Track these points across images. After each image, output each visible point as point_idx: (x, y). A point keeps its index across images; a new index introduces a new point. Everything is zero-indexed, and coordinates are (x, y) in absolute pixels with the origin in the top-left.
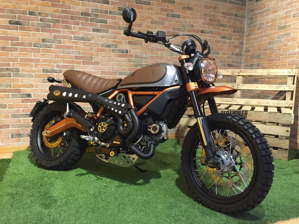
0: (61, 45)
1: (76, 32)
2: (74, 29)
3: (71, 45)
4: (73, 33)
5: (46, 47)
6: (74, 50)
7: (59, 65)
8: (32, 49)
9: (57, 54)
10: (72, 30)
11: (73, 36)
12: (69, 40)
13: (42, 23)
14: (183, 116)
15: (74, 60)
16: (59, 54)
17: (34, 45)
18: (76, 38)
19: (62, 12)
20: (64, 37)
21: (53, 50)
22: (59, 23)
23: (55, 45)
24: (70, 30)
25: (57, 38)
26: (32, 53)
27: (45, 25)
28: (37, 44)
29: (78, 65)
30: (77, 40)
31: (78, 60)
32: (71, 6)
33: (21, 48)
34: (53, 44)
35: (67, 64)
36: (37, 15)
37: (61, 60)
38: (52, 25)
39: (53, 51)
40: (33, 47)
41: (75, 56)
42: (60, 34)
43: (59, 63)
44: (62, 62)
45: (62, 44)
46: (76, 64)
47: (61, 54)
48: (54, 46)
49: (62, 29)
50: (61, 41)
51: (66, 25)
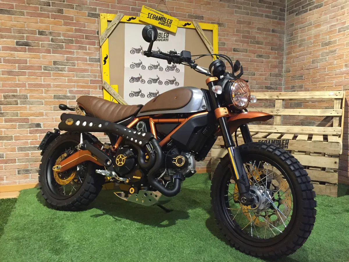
0: (74, 68)
1: (92, 53)
2: (89, 50)
3: (86, 68)
4: (88, 54)
5: (58, 71)
6: (90, 74)
7: (72, 90)
8: (43, 73)
9: (70, 78)
10: (88, 51)
11: (88, 57)
12: (84, 62)
13: (54, 43)
14: (213, 147)
15: (89, 84)
16: (73, 78)
17: (45, 68)
18: (91, 60)
19: (76, 30)
20: (78, 59)
21: (66, 73)
22: (73, 43)
23: (68, 68)
24: (85, 51)
25: (70, 61)
26: (42, 78)
27: (57, 46)
28: (47, 67)
29: (94, 90)
30: (93, 62)
31: (94, 85)
32: (86, 24)
33: (29, 72)
34: (65, 67)
35: (81, 89)
36: (48, 35)
37: (74, 84)
38: (64, 45)
39: (65, 75)
40: (43, 71)
41: (91, 80)
42: (74, 55)
43: (72, 88)
44: (76, 87)
45: (76, 67)
46: (91, 89)
47: (75, 78)
48: (66, 69)
49: (76, 49)
50: (75, 63)
51: (80, 46)
